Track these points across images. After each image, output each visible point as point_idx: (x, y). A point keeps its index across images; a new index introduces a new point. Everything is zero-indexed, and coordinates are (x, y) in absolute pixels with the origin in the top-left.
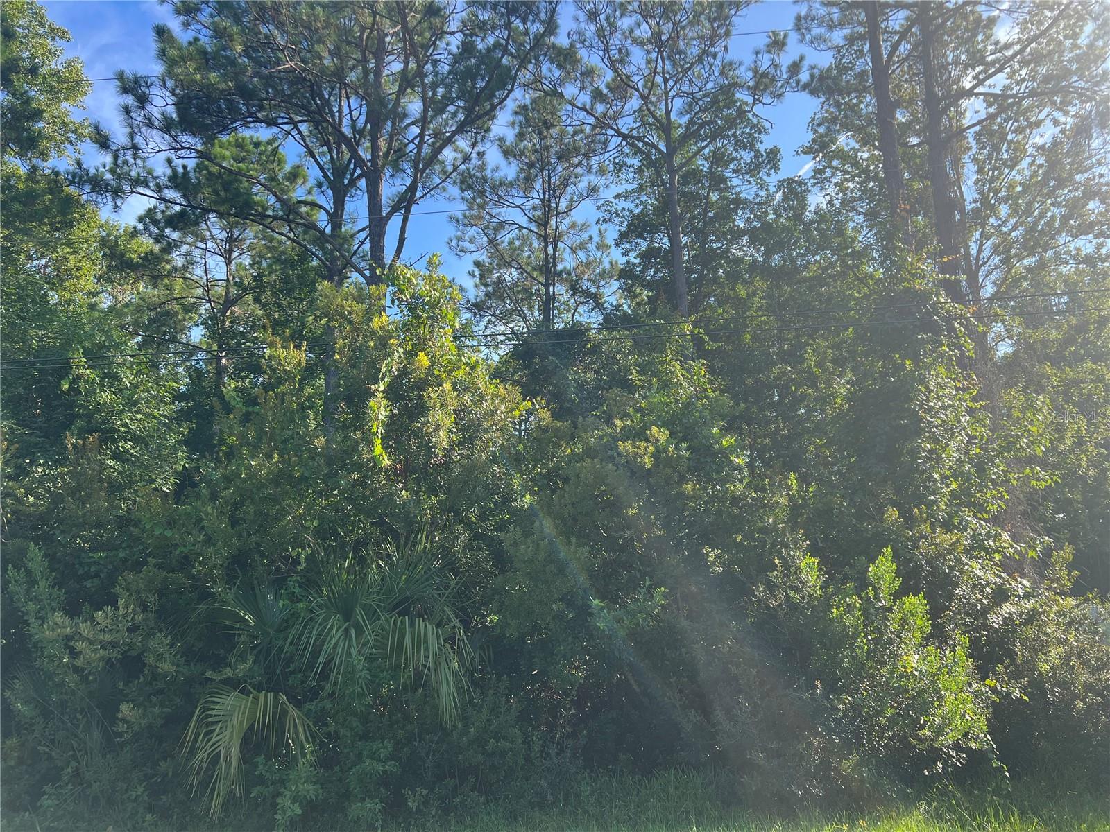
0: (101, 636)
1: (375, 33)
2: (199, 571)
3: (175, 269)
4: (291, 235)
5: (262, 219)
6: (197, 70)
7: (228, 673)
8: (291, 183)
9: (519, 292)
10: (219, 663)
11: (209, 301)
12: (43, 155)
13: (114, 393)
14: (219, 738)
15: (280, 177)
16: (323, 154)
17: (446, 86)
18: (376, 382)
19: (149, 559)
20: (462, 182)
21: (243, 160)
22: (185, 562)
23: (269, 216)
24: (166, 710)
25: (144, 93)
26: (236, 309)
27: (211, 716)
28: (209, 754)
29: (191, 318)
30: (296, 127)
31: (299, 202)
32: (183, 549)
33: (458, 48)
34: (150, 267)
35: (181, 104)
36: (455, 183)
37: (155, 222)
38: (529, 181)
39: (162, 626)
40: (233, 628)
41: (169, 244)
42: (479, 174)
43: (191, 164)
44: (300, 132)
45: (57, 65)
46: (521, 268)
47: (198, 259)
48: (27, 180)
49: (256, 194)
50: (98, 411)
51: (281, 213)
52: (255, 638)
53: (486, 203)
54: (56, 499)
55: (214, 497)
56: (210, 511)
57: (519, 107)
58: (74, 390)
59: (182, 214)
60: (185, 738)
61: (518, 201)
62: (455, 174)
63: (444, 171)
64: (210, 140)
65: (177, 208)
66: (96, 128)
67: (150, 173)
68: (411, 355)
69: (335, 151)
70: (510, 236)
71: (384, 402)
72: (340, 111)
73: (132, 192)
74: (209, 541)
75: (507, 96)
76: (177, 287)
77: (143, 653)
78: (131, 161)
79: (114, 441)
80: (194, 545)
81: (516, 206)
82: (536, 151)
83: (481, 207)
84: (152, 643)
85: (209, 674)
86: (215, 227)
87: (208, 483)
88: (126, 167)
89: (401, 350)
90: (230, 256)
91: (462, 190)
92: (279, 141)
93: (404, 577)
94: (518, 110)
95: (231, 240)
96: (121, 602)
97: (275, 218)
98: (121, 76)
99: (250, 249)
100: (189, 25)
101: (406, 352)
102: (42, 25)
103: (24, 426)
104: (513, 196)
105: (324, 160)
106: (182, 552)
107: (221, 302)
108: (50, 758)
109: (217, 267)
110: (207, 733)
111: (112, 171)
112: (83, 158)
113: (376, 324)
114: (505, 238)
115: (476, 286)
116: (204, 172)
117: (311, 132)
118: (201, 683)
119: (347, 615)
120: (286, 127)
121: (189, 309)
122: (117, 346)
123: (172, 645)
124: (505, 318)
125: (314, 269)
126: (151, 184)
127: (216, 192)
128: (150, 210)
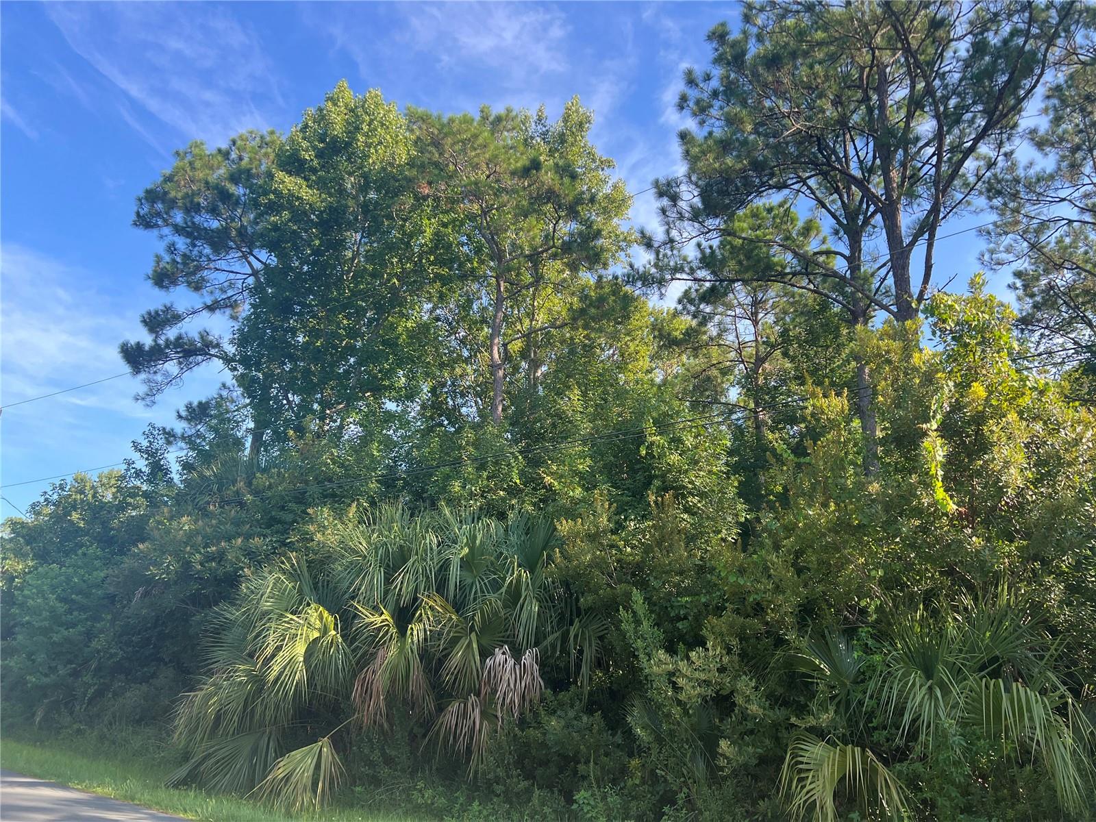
0: (697, 675)
1: (875, 68)
2: (772, 618)
3: (711, 339)
4: (811, 286)
5: (782, 278)
6: (716, 158)
7: (812, 721)
8: (805, 238)
9: (1077, 296)
10: (802, 710)
11: (743, 362)
12: (605, 266)
13: (680, 455)
14: (812, 786)
15: (794, 235)
16: (833, 201)
17: (959, 95)
18: (927, 420)
19: (727, 605)
20: (989, 191)
21: (759, 227)
22: (759, 609)
23: (789, 274)
24: (759, 750)
25: (675, 192)
26: (766, 365)
27: (802, 763)
28: (805, 802)
29: (728, 380)
30: (805, 184)
31: (815, 254)
32: (756, 596)
33: (968, 51)
34: (691, 341)
35: (704, 195)
36: (981, 193)
37: (691, 301)
38: (1075, 167)
39: (746, 669)
40: (813, 677)
41: (704, 317)
42: (1008, 177)
43: (715, 243)
44: (809, 188)
45: (607, 190)
46: (1078, 267)
47: (730, 326)
48: (596, 288)
49: (774, 256)
50: (669, 471)
51: (798, 268)
52: (833, 687)
53: (1021, 206)
54: (647, 549)
55: (777, 547)
56: (776, 560)
57: (1050, 89)
58: (650, 455)
59: (713, 289)
60: (780, 781)
61: (1063, 194)
62: (980, 184)
63: (966, 184)
64: (731, 217)
65: (708, 284)
66: (642, 233)
67: (685, 259)
68: (963, 387)
69: (845, 196)
70: (1057, 234)
71: (939, 441)
72: (846, 156)
73: (672, 279)
74: (778, 589)
75: (1037, 81)
76: (714, 355)
77: (732, 693)
78: (669, 253)
79: (684, 497)
80: (765, 593)
81: (1063, 200)
82: (1081, 131)
83: (1016, 211)
84: (740, 685)
85: (793, 720)
86: (741, 294)
87: (770, 532)
88: (666, 260)
89: (951, 384)
90: (756, 317)
91: (990, 199)
92: (791, 201)
93: (988, 634)
94: (1050, 93)
95: (756, 304)
96: (709, 645)
97: (794, 274)
98: (656, 184)
99: (773, 307)
100: (704, 122)
101: (956, 385)
102: (594, 161)
103: (618, 488)
104: (1057, 189)
105: (836, 207)
106: (754, 599)
107: (752, 361)
108: (666, 781)
109: (746, 329)
110: (800, 780)
111: (656, 266)
112: (633, 260)
113: (916, 359)
114: (1050, 239)
115: (1019, 299)
116: (728, 247)
117: (820, 184)
118: (787, 728)
119: (929, 673)
120: (796, 187)
121: (725, 372)
122: (678, 413)
123: (756, 688)
124: (1064, 328)
125: (836, 314)
126: (686, 269)
127: (740, 263)
128: (686, 291)
